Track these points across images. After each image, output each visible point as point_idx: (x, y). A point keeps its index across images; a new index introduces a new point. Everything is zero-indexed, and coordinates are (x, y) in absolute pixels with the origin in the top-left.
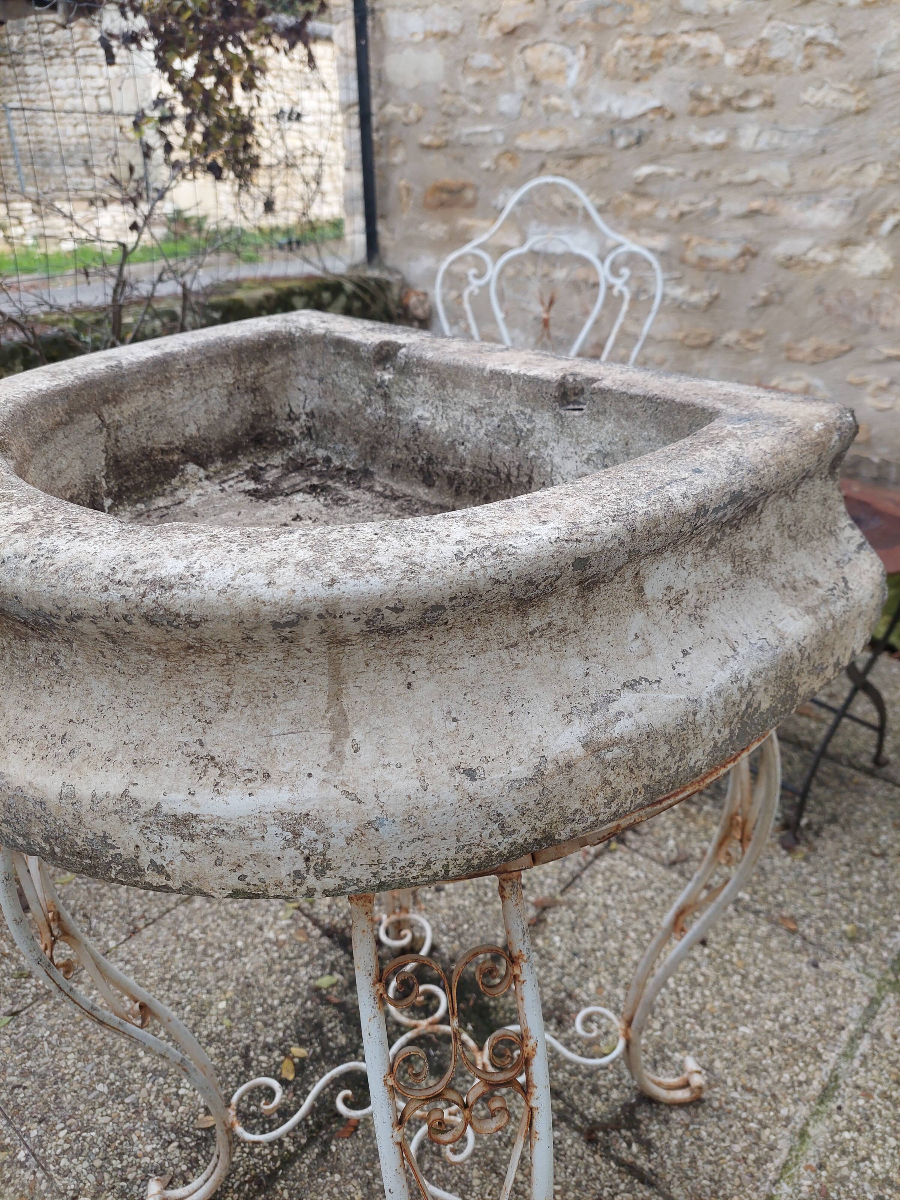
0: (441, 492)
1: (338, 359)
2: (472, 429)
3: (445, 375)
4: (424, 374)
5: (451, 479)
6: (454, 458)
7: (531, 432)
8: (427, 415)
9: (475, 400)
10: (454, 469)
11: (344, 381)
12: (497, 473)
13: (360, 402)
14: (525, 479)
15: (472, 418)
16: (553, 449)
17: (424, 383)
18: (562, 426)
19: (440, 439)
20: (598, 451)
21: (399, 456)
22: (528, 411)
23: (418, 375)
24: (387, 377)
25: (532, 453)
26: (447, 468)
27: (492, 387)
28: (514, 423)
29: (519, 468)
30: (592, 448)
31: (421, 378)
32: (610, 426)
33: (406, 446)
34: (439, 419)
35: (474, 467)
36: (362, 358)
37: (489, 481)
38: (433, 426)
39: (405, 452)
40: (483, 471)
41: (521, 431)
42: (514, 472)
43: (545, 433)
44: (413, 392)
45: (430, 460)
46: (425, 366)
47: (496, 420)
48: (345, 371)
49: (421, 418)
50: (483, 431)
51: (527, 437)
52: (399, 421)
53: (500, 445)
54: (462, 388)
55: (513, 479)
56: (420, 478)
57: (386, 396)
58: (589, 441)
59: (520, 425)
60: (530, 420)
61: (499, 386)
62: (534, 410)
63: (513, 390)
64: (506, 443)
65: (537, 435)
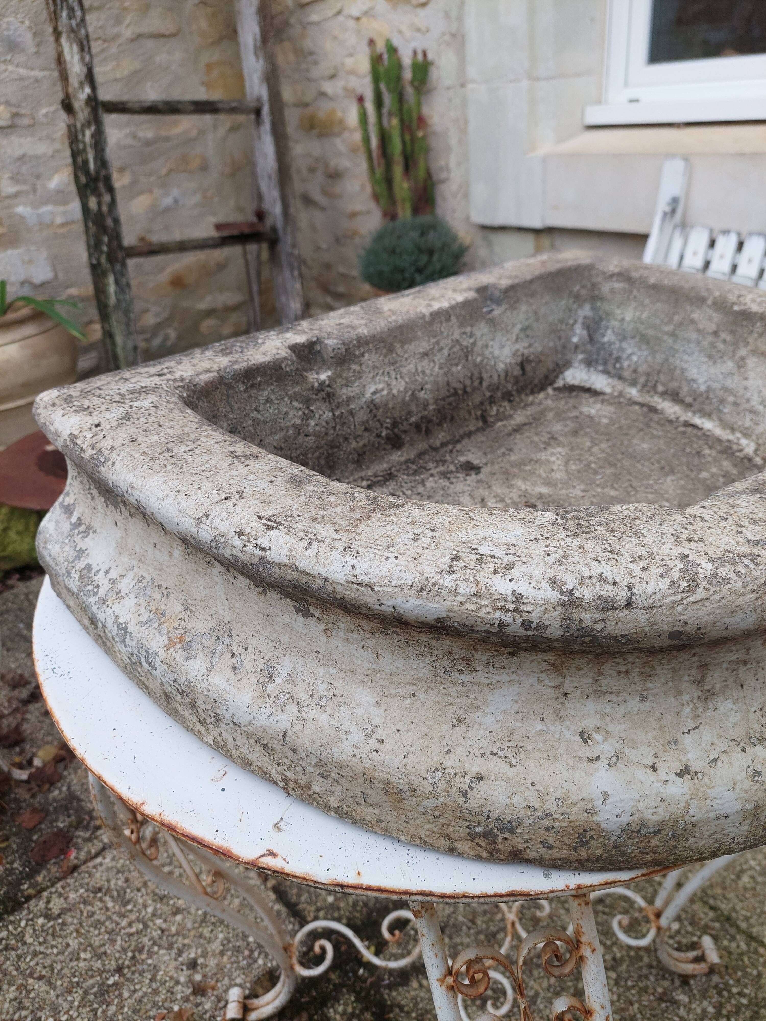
0: (412, 443)
1: (253, 392)
2: (428, 372)
3: (390, 340)
4: (369, 350)
5: (417, 427)
6: (417, 406)
7: (474, 344)
8: (380, 386)
9: (424, 345)
10: (420, 415)
11: (269, 412)
12: (455, 393)
13: (298, 422)
14: (476, 383)
15: (425, 362)
16: (492, 346)
17: (370, 359)
18: (495, 326)
19: (399, 400)
20: (522, 330)
21: (361, 444)
22: (468, 329)
23: (362, 355)
24: (323, 376)
25: (479, 359)
26: (413, 419)
27: (436, 326)
28: (461, 345)
29: (471, 378)
30: (516, 330)
31: (367, 355)
32: (524, 308)
33: (366, 429)
34: (394, 383)
35: (436, 401)
36: (287, 374)
37: (450, 404)
38: (388, 394)
39: (366, 434)
40: (443, 399)
41: (467, 347)
42: (468, 382)
43: (484, 338)
44: (359, 375)
45: (395, 424)
46: (367, 343)
47: (446, 352)
48: (268, 400)
49: (374, 393)
50: (437, 366)
51: (472, 349)
52: (351, 412)
53: (454, 369)
54: (411, 341)
55: (469, 389)
56: (389, 447)
57: (329, 397)
58: (514, 325)
59: (465, 343)
60: (471, 335)
61: (441, 323)
62: (472, 326)
63: (454, 319)
64: (457, 365)
65: (480, 343)
